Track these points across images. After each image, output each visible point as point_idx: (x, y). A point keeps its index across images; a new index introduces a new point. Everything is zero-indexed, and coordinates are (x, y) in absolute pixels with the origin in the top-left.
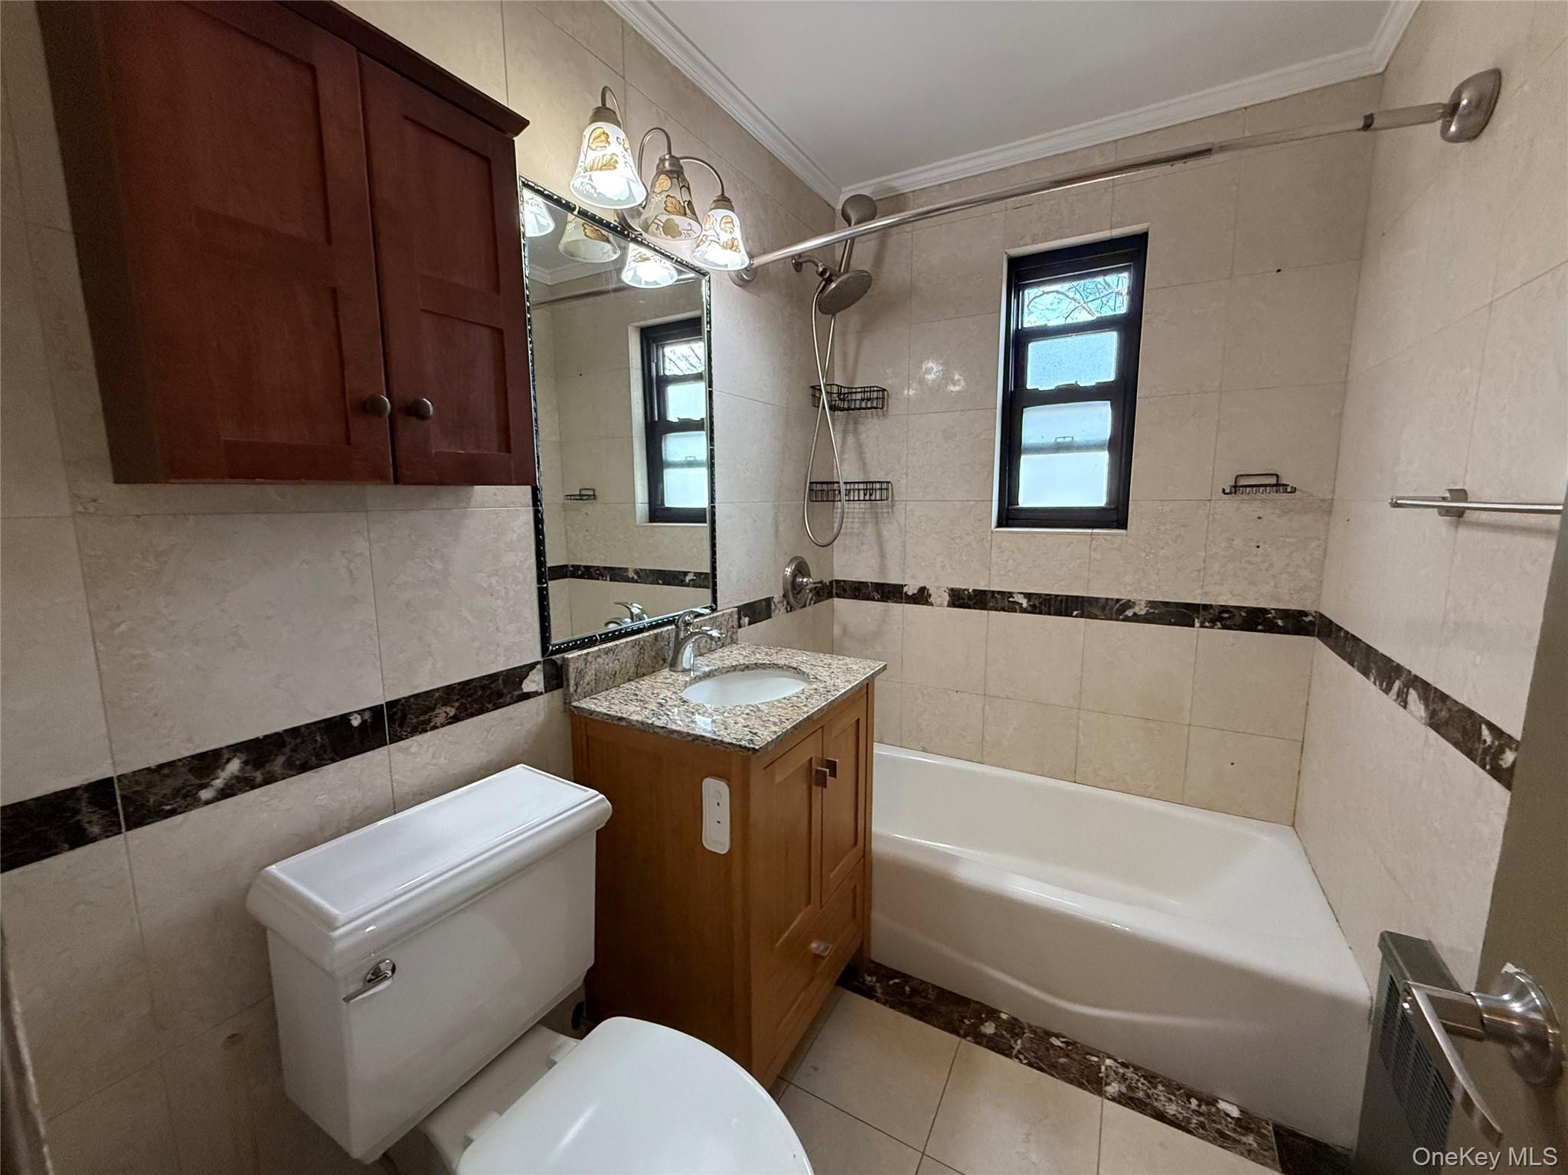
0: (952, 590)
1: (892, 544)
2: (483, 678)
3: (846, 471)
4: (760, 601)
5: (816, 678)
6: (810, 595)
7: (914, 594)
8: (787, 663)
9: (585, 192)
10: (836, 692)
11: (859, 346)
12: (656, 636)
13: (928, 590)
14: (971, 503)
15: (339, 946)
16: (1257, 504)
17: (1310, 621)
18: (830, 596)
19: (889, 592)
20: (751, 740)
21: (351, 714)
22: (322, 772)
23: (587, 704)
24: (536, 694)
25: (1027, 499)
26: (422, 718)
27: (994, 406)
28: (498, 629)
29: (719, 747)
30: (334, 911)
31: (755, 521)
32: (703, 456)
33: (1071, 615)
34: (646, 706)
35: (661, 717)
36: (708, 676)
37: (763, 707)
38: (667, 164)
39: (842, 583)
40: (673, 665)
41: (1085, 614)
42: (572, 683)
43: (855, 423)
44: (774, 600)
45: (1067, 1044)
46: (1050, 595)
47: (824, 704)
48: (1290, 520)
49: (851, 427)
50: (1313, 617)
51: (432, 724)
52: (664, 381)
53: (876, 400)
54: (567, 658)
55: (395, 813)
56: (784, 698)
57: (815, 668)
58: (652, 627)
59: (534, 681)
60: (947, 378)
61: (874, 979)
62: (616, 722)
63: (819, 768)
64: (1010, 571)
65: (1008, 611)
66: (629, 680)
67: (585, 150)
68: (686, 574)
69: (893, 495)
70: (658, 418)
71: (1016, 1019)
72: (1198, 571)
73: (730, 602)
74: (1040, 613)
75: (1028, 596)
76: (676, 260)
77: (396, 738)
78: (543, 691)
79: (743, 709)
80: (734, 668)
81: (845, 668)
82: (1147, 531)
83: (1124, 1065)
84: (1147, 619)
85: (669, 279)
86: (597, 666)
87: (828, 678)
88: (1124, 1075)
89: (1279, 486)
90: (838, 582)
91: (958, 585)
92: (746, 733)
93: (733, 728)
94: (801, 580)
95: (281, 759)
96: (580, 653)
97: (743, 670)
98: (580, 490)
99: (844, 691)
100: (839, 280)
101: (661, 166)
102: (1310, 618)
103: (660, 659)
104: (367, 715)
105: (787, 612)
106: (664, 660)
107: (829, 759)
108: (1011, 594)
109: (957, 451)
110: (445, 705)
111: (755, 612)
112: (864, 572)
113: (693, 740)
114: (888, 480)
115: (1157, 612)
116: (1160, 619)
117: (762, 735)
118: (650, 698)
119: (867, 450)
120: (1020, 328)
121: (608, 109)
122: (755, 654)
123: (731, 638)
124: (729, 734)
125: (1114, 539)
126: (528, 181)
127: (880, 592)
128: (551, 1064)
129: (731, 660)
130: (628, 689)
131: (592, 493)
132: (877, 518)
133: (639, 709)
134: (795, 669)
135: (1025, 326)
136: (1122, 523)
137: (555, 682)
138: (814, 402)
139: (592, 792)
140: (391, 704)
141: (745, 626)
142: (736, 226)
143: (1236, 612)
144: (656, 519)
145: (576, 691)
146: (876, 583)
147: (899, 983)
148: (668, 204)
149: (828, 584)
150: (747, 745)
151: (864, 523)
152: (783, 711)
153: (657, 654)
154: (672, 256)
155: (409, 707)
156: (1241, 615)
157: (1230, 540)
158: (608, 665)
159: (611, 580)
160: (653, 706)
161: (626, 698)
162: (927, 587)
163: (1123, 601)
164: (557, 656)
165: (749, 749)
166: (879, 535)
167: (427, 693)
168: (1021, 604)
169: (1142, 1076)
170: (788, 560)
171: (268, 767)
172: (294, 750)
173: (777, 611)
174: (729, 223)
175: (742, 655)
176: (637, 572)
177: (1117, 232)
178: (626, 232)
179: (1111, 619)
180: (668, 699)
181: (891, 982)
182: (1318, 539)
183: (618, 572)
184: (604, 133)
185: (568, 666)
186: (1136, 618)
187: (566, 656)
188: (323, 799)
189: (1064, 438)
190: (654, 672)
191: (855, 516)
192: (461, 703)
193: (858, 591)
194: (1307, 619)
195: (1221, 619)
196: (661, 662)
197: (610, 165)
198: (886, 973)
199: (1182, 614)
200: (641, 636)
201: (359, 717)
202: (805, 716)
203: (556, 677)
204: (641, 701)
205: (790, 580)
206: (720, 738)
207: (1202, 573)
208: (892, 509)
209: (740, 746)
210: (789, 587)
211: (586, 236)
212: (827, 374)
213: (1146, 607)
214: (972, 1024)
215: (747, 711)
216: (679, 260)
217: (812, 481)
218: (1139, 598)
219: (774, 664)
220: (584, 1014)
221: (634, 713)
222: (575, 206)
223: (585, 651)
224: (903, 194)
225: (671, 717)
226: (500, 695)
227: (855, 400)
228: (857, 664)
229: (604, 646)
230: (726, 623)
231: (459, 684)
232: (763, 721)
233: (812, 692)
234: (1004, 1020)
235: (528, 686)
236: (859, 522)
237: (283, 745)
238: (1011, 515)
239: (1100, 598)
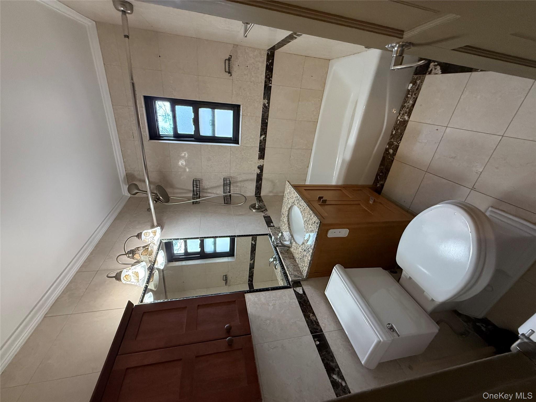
0: (259, 158)
1: (244, 177)
2: (300, 305)
3: (220, 192)
4: (265, 220)
5: (293, 203)
6: (261, 203)
7: (260, 170)
8: (287, 211)
9: (143, 282)
10: (298, 197)
11: (178, 188)
12: (281, 253)
13: (259, 166)
14: (231, 152)
15: (385, 339)
16: (234, 67)
17: (270, 52)
18: (260, 197)
19: (259, 178)
20: (317, 223)
21: (316, 344)
22: (333, 351)
23: (305, 273)
24: (303, 289)
25: (229, 134)
26: (314, 323)
27: (200, 145)
28: (285, 302)
29: (319, 232)
30: (375, 342)
31: (240, 222)
32: (212, 240)
33: (267, 122)
34: (305, 255)
35: (309, 251)
36: (292, 236)
37: (305, 219)
38: (130, 255)
39: (256, 193)
40: (289, 247)
41: (267, 118)
42: (298, 278)
43: (204, 189)
44: (264, 215)
45: (394, 129)
46: (261, 129)
47: (303, 201)
48: (239, 57)
49: (205, 191)
50: (269, 51)
51: (316, 320)
52: (186, 253)
53: (197, 183)
54: (291, 280)
55: (343, 329)
56: (301, 213)
57: (289, 203)
58: (278, 254)
59: (299, 290)
60: (183, 157)
61: (378, 184)
62: (311, 264)
63: (321, 202)
64: (253, 140)
65: (266, 141)
66: (295, 261)
67: (130, 282)
68: (252, 244)
69: (228, 177)
70: (199, 255)
71: (388, 143)
72: (254, 84)
73: (266, 229)
74: (266, 131)
75: (261, 135)
76: (158, 251)
77: (321, 331)
78: (302, 287)
79: (305, 226)
80: (289, 228)
81: (289, 194)
82: (242, 99)
83: (400, 114)
84: (269, 100)
85: (162, 253)
86: (292, 271)
87: (293, 199)
88: (402, 114)
89: (229, 60)
90: (256, 194)
91: (257, 157)
92: (314, 225)
93: (313, 229)
94: (257, 207)
95: (331, 364)
96: (289, 277)
97: (290, 225)
98: (223, 280)
99: (298, 195)
100: (159, 196)
101: (131, 257)
102: (269, 53)
103: (288, 251)
104: (316, 339)
105: (267, 211)
106: (288, 250)
107: (318, 199)
108: (261, 140)
109: (214, 157)
110: (310, 317)
111: (269, 222)
112: (252, 187)
113: (317, 241)
114: (223, 179)
115: (267, 97)
116: (269, 96)
117: (315, 220)
118: (302, 254)
119: (213, 185)
120: (173, 136)
121: (116, 275)
122: (284, 221)
123: (278, 229)
124: (315, 230)
125: (244, 109)
126: (140, 301)
127: (259, 181)
128: (410, 278)
129: (286, 229)
130: (299, 261)
131: (224, 277)
132: (235, 182)
133: (306, 257)
134: (289, 209)
135: (172, 134)
136: (239, 106)
137: (299, 284)
138: (198, 203)
139: (333, 270)
140: (312, 333)
141: (273, 225)
142: (147, 231)
143: (267, 74)
144: (233, 254)
145: (301, 277)
146: (256, 182)
147: (379, 176)
148: (144, 254)
149: (256, 197)
150: (319, 224)
151: (237, 186)
152: (306, 213)
153: (286, 252)
154: (157, 252)
155: (311, 327)
156: (268, 72)
157: (245, 75)
158: (292, 268)
159: (254, 269)
160: (305, 253)
161: (302, 261)
162: (258, 166)
163: (263, 106)
164: (291, 283)
165: (320, 224)
166: (241, 181)
167: (307, 322)
168: (264, 137)
169: (402, 109)
170: (251, 211)
171: (334, 367)
172: (328, 360)
173: (268, 214)
174: (146, 234)
175: (284, 225)
176: (251, 260)
177: (144, 106)
178: (151, 268)
179: (269, 110)
180: (302, 248)
181: (379, 179)
182: (245, 49)
183: (251, 266)
184: (125, 276)
185: (294, 280)
186: (269, 103)
187: (291, 281)
188: (341, 350)
189: (210, 123)
190: (292, 253)
191: (234, 189)
192: (309, 312)
193: (259, 188)
194: (270, 53)
195: (269, 78)
196: (289, 251)
197: (136, 274)
198: (376, 181)
199: (268, 89)
200: (281, 258)
201: (316, 342)
202: (308, 207)
203: (297, 284)
204: (303, 257)
205: (257, 210)
206: (317, 233)
207: (255, 83)
208: (232, 177)
209: (319, 227)
210: (259, 210)
211: (152, 281)
212: (189, 200)
213: (265, 100)
214: (390, 156)
215: (306, 224)
216: (158, 250)
217: (224, 203)
218: (262, 102)
219: (288, 215)
220: (393, 270)
221: (308, 258)
222: (145, 285)
223: (288, 275)
224: (126, 174)
225: (309, 247)
226: (305, 301)
227: (196, 189)
228: (287, 190)
229: (286, 269)
230: (274, 231)
231: (303, 313)
232: (310, 219)
233: (298, 204)
234: (388, 147)
235: (301, 292)
236: (236, 188)
237: (327, 363)
238: (235, 140)
239: (262, 113)
